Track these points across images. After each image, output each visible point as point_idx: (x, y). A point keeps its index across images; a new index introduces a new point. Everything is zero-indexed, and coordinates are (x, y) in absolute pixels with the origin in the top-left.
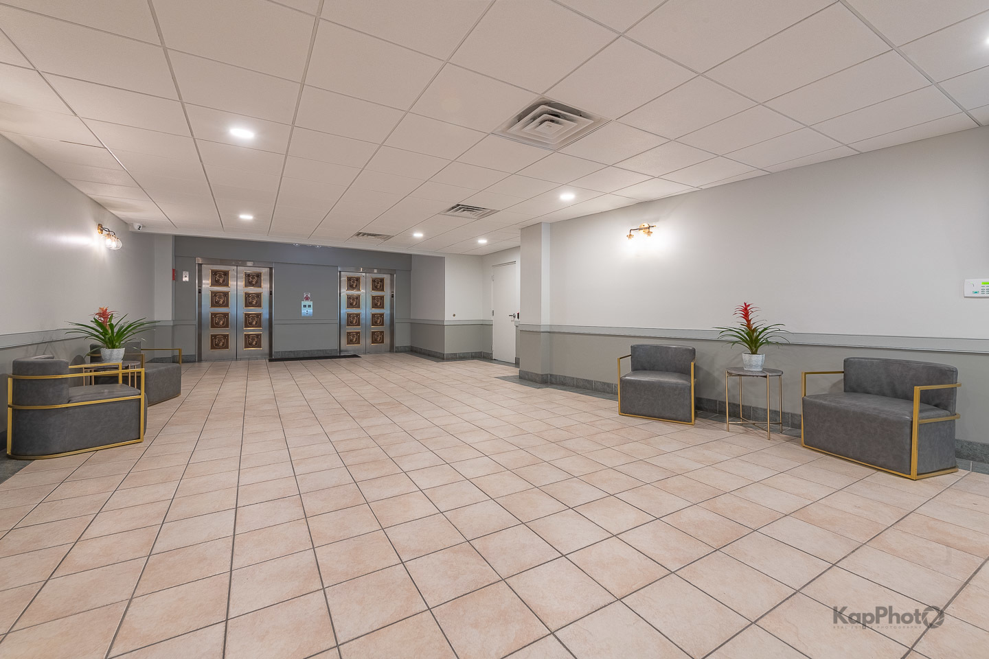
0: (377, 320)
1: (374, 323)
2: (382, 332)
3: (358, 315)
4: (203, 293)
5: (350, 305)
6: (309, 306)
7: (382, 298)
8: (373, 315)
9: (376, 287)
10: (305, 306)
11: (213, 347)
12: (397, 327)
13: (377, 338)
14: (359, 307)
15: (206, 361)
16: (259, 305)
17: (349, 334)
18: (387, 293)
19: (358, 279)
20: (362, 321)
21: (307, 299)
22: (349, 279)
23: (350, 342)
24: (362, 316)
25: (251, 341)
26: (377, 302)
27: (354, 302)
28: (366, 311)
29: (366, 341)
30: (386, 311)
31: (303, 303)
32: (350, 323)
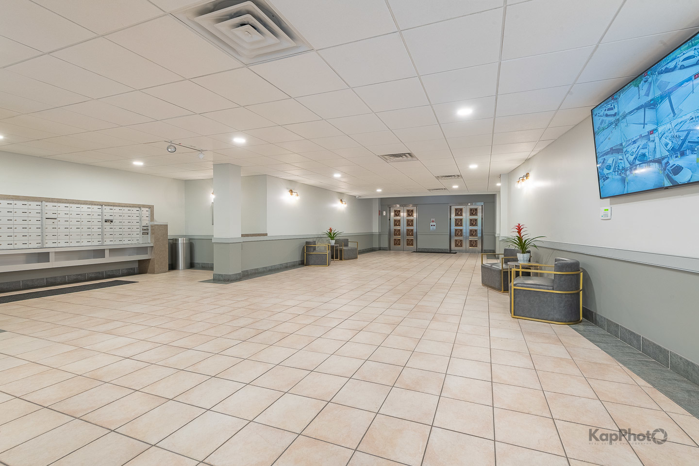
0: (473, 233)
1: (471, 235)
2: (476, 241)
3: (461, 230)
4: (391, 220)
5: (457, 225)
6: (434, 225)
7: (476, 220)
8: (471, 231)
9: (472, 214)
10: (432, 225)
11: (395, 245)
12: (485, 237)
13: (473, 244)
14: (462, 225)
15: (393, 250)
16: (412, 225)
17: (456, 241)
18: (479, 217)
19: (461, 210)
20: (464, 234)
21: (433, 221)
22: (456, 210)
23: (456, 245)
24: (464, 231)
25: (410, 243)
26: (473, 222)
27: (459, 223)
28: (466, 228)
29: (466, 245)
30: (478, 228)
31: (432, 224)
32: (456, 235)
